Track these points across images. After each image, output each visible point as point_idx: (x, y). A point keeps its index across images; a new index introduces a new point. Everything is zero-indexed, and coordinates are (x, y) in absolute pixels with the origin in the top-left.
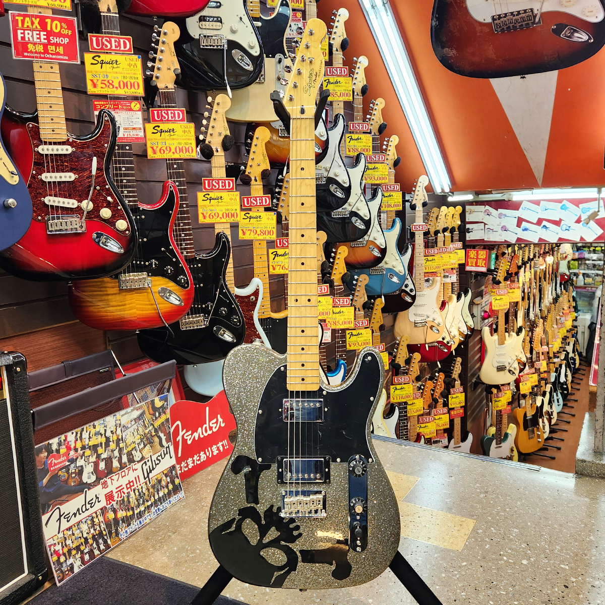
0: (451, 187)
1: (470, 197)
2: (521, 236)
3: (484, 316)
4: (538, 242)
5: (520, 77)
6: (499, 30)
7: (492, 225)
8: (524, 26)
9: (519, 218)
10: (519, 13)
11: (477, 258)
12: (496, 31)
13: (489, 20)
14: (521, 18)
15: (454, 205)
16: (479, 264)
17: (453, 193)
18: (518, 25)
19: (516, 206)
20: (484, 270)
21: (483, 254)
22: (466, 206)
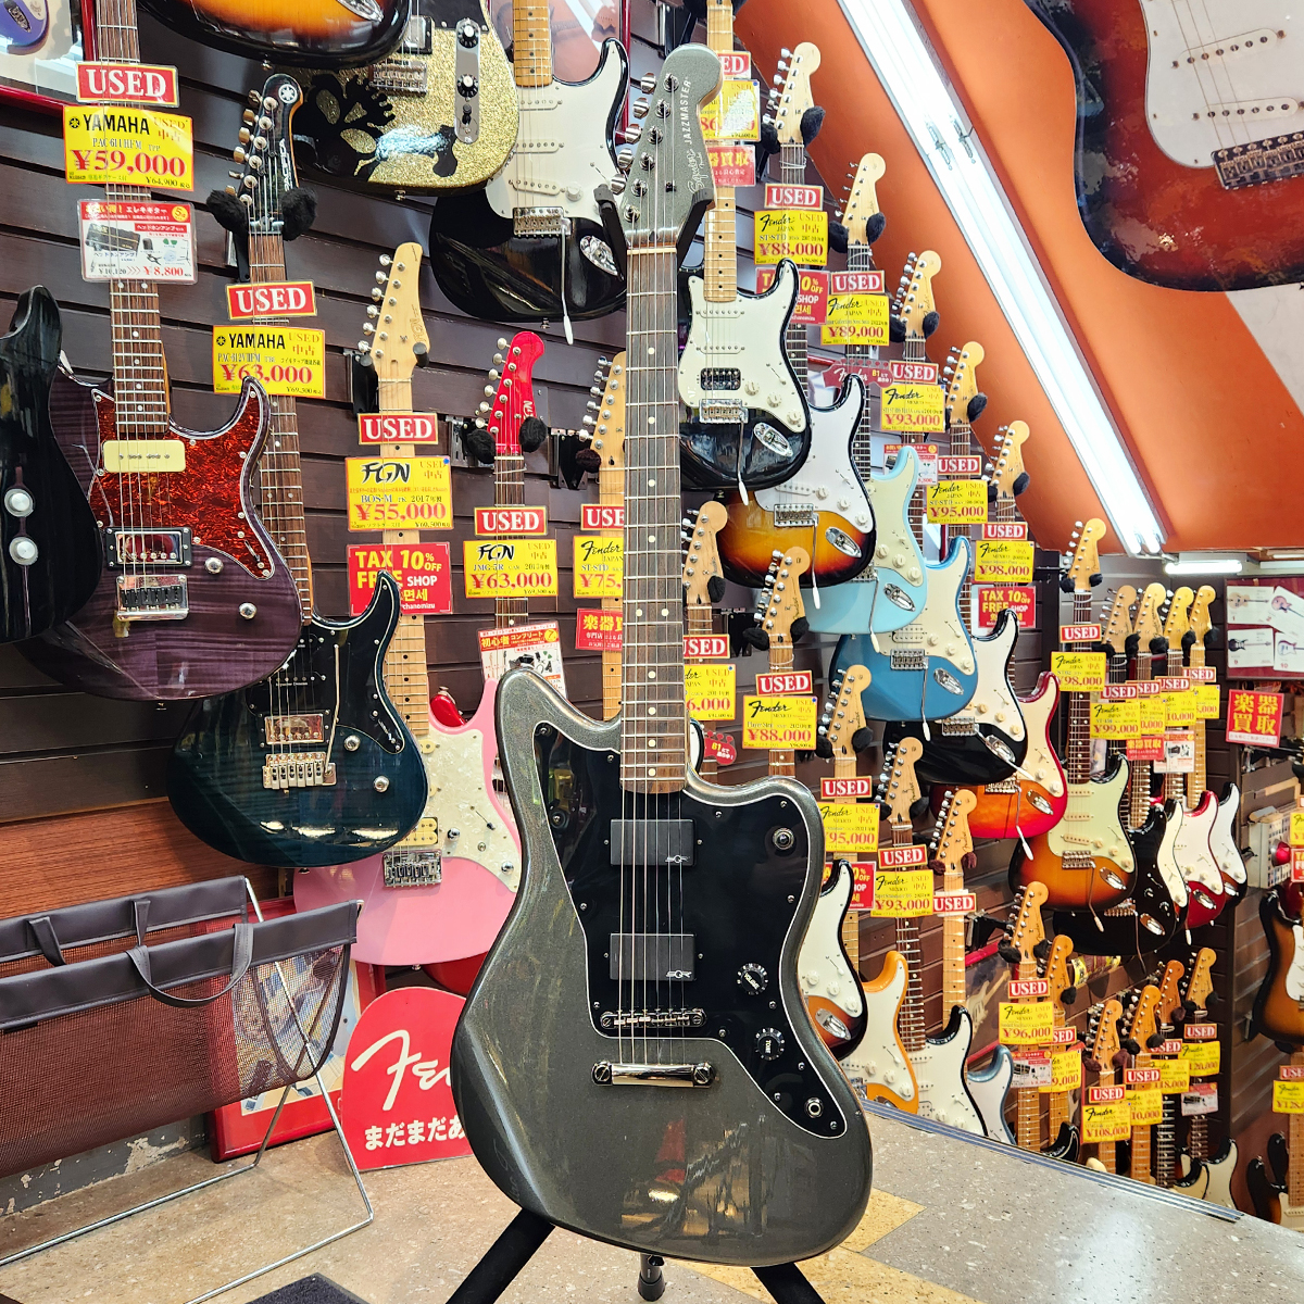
0: (1163, 541)
1: (1232, 566)
3: (1277, 854)
5: (1298, 285)
6: (1233, 182)
7: (1293, 633)
8: (1292, 171)
10: (1275, 142)
11: (1256, 714)
12: (1226, 184)
14: (1281, 154)
15: (1195, 583)
16: (1262, 722)
17: (1175, 555)
20: (1272, 741)
21: (1270, 702)
22: (1229, 588)
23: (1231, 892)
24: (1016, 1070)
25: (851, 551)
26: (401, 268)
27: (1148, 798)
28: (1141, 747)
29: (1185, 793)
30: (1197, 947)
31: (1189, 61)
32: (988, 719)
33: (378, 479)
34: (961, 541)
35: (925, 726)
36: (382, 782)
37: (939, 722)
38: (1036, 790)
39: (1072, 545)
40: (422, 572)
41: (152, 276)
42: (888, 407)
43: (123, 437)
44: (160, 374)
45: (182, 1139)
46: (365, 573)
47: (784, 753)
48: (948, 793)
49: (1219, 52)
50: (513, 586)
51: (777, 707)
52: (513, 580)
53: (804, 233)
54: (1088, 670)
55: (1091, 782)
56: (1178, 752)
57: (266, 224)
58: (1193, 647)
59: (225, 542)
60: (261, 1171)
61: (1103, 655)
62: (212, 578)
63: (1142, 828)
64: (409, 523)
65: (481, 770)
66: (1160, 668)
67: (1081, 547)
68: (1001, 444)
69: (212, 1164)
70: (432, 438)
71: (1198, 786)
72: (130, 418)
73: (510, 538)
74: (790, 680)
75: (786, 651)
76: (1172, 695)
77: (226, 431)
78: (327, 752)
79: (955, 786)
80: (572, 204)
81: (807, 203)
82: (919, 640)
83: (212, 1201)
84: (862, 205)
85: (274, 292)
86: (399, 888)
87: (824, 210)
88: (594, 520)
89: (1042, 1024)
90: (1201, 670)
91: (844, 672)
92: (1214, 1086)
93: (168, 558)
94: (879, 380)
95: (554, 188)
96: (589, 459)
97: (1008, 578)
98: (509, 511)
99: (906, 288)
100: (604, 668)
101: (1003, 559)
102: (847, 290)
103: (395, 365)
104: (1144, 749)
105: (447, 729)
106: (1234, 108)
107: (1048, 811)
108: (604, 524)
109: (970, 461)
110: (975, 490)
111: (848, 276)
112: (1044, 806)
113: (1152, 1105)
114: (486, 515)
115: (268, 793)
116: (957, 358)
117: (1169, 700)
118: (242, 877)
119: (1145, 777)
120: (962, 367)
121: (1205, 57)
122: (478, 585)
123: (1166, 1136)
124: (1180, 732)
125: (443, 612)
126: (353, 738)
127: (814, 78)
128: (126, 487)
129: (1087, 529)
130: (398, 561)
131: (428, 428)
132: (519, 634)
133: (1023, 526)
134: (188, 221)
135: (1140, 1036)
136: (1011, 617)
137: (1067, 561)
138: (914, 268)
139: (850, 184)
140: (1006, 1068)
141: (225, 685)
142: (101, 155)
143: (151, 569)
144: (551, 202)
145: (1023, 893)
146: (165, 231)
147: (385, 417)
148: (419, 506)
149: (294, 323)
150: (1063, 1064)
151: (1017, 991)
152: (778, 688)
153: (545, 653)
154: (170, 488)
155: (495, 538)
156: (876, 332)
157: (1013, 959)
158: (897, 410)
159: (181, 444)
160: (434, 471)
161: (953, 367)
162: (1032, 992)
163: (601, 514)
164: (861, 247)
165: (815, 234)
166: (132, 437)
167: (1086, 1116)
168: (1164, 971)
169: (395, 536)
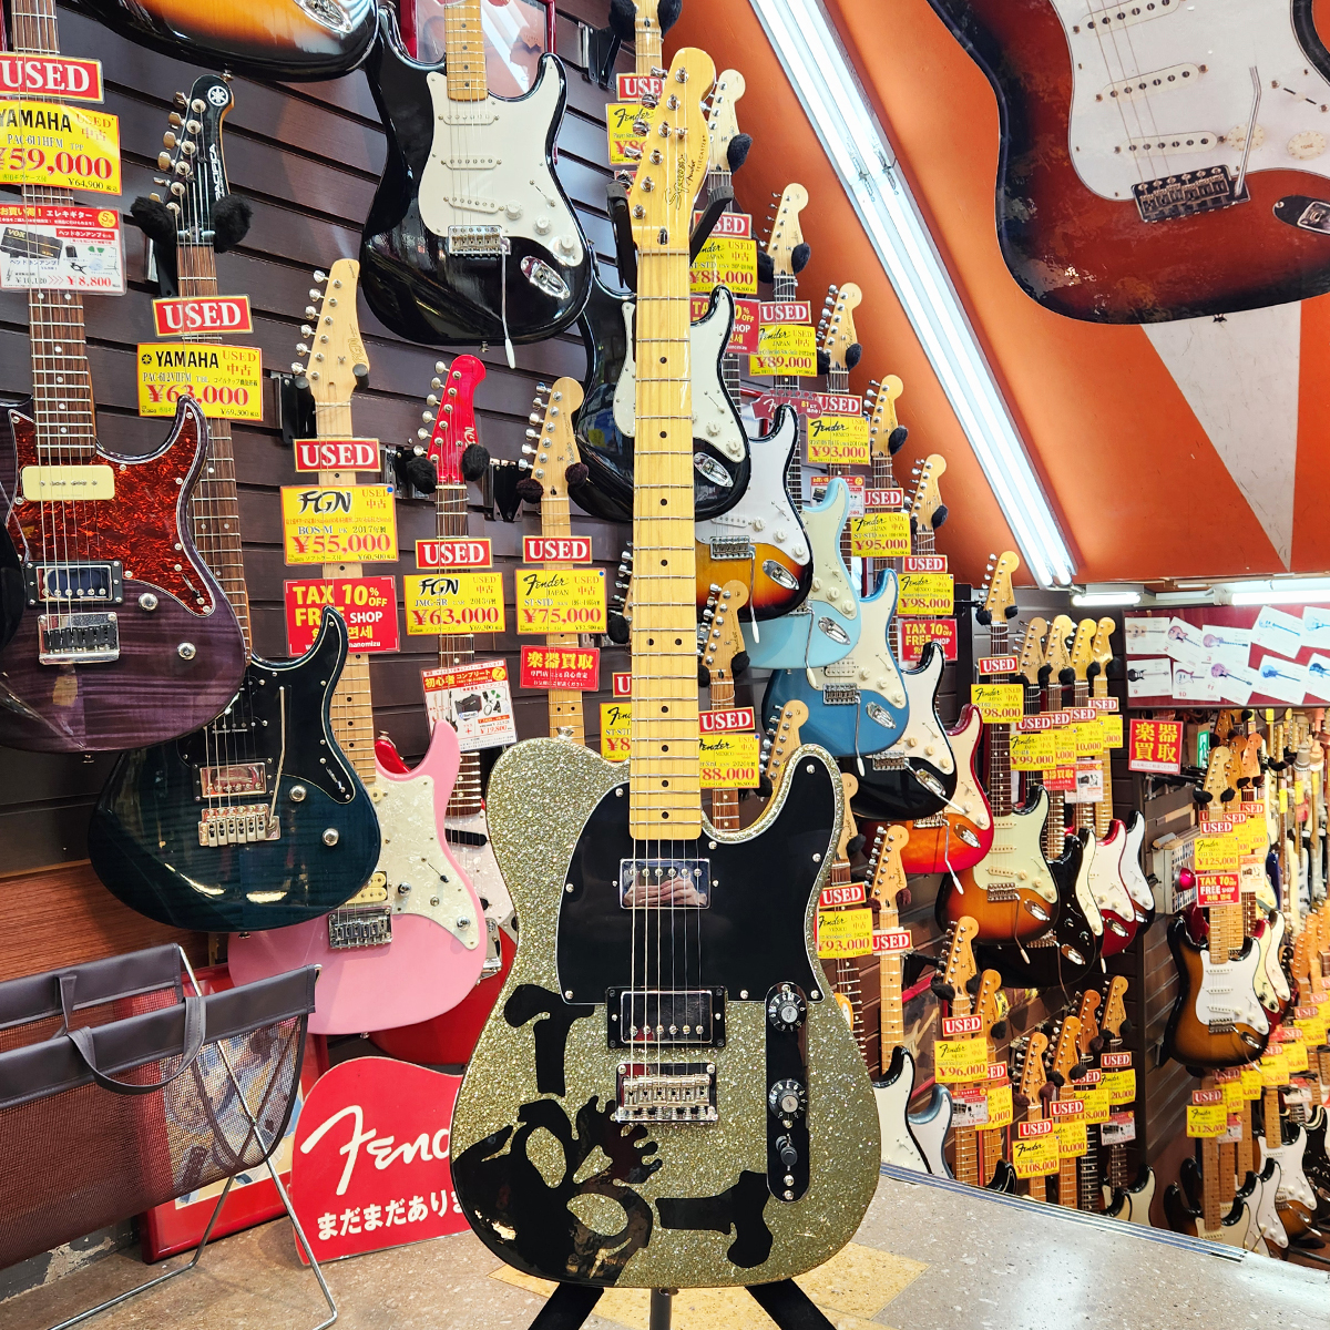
0: (1074, 573)
1: (1132, 598)
2: (1260, 688)
3: (1180, 880)
4: (1304, 702)
5: (1212, 318)
6: (1153, 215)
7: (1190, 662)
8: (1209, 204)
9: (1253, 646)
10: (1194, 176)
11: (1157, 742)
12: (1145, 218)
13: (1129, 195)
14: (1199, 188)
15: (1096, 614)
16: (1162, 751)
17: (1083, 587)
18: (1194, 203)
19: (1246, 618)
20: (1174, 769)
21: (1170, 731)
22: (1126, 619)
23: (1142, 920)
24: (955, 1109)
25: (788, 583)
26: (337, 286)
27: (1062, 828)
28: (1054, 777)
29: (1094, 822)
30: (1111, 975)
31: (1113, 94)
32: (918, 753)
33: (317, 510)
34: (889, 574)
35: (860, 761)
36: (331, 835)
37: (870, 757)
38: (964, 824)
39: (988, 578)
40: (366, 608)
41: (77, 286)
42: (815, 440)
43: (45, 462)
44: (84, 394)
45: (108, 1239)
46: (304, 610)
47: (727, 792)
48: (880, 829)
49: (1143, 86)
50: (458, 622)
51: (719, 746)
52: (458, 616)
53: (733, 261)
54: (1006, 701)
55: (1013, 814)
56: (1087, 782)
57: (197, 233)
58: (1096, 678)
59: (159, 577)
60: (200, 1270)
61: (1021, 686)
62: (145, 616)
63: (1059, 858)
64: (351, 556)
65: (432, 819)
66: (1069, 699)
67: (996, 579)
68: (919, 476)
69: (144, 1266)
70: (374, 465)
71: (1106, 816)
72: (53, 441)
73: (454, 571)
74: (732, 717)
75: (727, 687)
76: (1081, 725)
77: (160, 455)
78: (270, 803)
79: (886, 821)
80: (511, 223)
81: (736, 231)
82: (850, 674)
83: (149, 1308)
84: (787, 235)
85: (206, 307)
86: (345, 950)
87: (753, 239)
88: (537, 553)
89: (977, 1061)
90: (1105, 701)
91: (781, 708)
92: (1131, 1114)
93: (97, 594)
94: (809, 410)
95: (493, 205)
96: (531, 489)
97: (931, 611)
98: (452, 543)
99: (828, 320)
100: (552, 709)
101: (924, 593)
102: (774, 320)
103: (332, 388)
104: (1057, 780)
105: (396, 776)
106: (1154, 143)
107: (975, 844)
108: (547, 556)
109: (892, 494)
110: (898, 523)
111: (775, 305)
112: (971, 839)
113: (1077, 1137)
114: (427, 548)
115: (205, 851)
116: (877, 392)
117: (1078, 730)
118: (175, 946)
119: (1059, 807)
120: (882, 400)
121: (1128, 90)
122: (420, 621)
123: (1090, 1168)
124: (1088, 762)
125: (389, 651)
126: (300, 789)
127: (739, 105)
128: (48, 516)
129: (1001, 561)
130: (339, 596)
131: (370, 453)
132: (465, 673)
133: (943, 559)
134: (116, 227)
135: (1063, 1068)
136: (937, 650)
137: (982, 593)
138: (835, 300)
139: (774, 213)
140: (945, 1107)
141: (162, 733)
142: (16, 153)
143: (77, 607)
144: (490, 221)
145: (954, 928)
146: (90, 237)
147: (324, 443)
148: (362, 538)
149: (229, 340)
150: (995, 1100)
151: (951, 1028)
152: (720, 725)
153: (493, 692)
154: (98, 517)
155: (437, 572)
156: (804, 363)
157: (945, 996)
158: (823, 442)
159: (109, 470)
160: (377, 500)
161: (873, 400)
162: (966, 1029)
163: (544, 545)
164: (786, 277)
165: (745, 263)
166: (55, 462)
167: (1016, 1152)
168: (1080, 1000)
169: (336, 569)
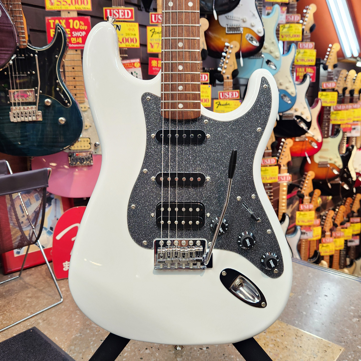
25: (255, 43)
28: (344, 127)
32: (298, 114)
34: (293, 46)
36: (62, 120)
37: (281, 114)
38: (312, 140)
40: (79, 30)
51: (226, 105)
54: (331, 98)
55: (329, 138)
56: (355, 129)
64: (72, 7)
67: (331, 54)
69: (3, 276)
73: (119, 21)
74: (231, 93)
75: (230, 82)
86: (75, 167)
88: (155, 20)
97: (307, 63)
98: (118, 9)
101: (305, 56)
107: (316, 147)
108: (159, 21)
110: (297, 28)
112: (314, 145)
115: (13, 124)
117: (354, 111)
126: (49, 100)
129: (333, 47)
133: (313, 44)
136: (308, 77)
145: (306, 175)
152: (227, 97)
153: (135, 72)
163: (158, 16)
169: (66, 13)
